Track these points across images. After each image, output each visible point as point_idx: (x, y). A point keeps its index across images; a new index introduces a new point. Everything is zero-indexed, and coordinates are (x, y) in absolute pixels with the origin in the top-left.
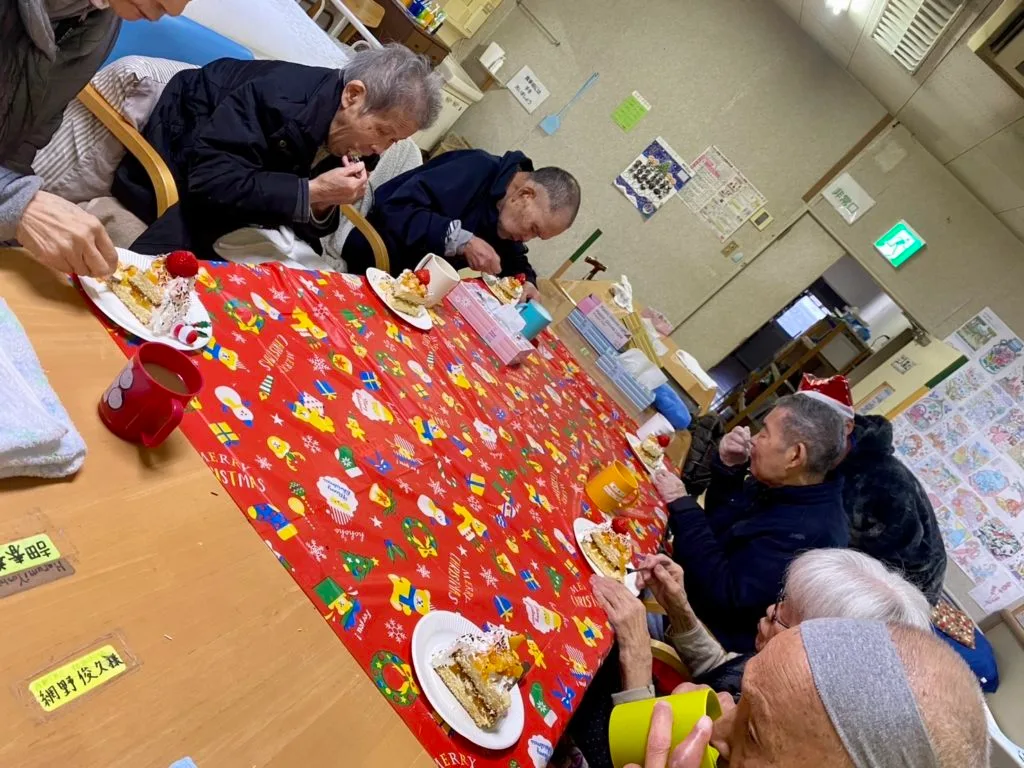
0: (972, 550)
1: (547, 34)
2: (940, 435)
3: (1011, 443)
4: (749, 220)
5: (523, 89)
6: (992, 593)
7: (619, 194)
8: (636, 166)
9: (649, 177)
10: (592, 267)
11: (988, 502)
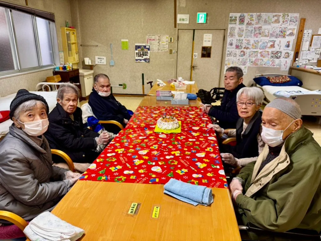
0: (273, 62)
1: (93, 46)
2: (246, 46)
3: (260, 34)
4: (169, 42)
5: (99, 61)
6: (285, 66)
7: (139, 63)
8: (137, 54)
9: (142, 54)
10: (150, 84)
11: (267, 50)
